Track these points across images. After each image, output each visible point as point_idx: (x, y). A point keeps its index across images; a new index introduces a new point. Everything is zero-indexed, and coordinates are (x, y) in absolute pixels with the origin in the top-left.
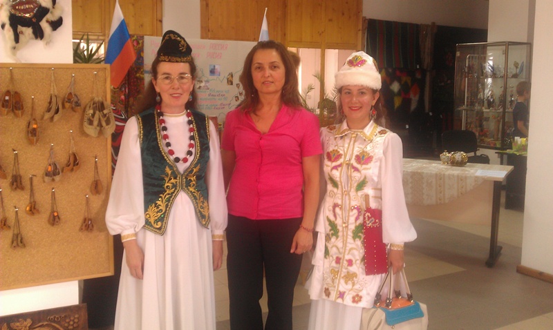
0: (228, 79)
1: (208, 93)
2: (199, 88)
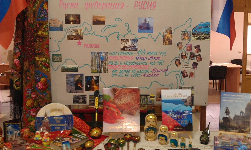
0: (164, 37)
1: (135, 56)
2: (124, 48)
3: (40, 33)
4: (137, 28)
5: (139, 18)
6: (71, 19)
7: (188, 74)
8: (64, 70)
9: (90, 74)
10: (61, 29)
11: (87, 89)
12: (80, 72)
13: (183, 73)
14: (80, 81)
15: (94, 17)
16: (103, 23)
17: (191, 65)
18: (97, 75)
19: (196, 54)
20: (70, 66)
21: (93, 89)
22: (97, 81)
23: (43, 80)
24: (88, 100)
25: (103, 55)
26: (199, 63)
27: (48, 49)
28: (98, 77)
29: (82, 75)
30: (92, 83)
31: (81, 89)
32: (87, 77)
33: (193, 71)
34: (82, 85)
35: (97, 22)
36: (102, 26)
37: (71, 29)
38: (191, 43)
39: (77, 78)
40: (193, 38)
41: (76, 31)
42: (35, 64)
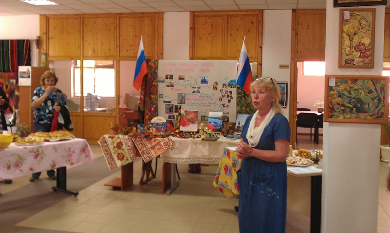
0: (214, 86)
1: (199, 96)
2: (194, 92)
3: (153, 83)
4: (200, 82)
5: (201, 77)
6: (169, 77)
7: (226, 106)
8: (165, 102)
9: (177, 104)
10: (163, 82)
11: (175, 112)
12: (172, 103)
13: (223, 105)
14: (172, 108)
15: (179, 76)
16: (184, 79)
17: (227, 101)
18: (180, 105)
19: (230, 95)
20: (167, 100)
21: (178, 112)
22: (180, 108)
23: (154, 106)
24: (175, 117)
25: (183, 95)
26: (232, 100)
27: (157, 91)
28: (180, 106)
29: (173, 105)
30: (177, 109)
31: (172, 112)
32: (175, 106)
33: (228, 104)
34: (173, 110)
35: (181, 78)
36: (183, 81)
37: (168, 82)
38: (227, 89)
39: (170, 106)
40: (228, 87)
41: (171, 83)
42: (151, 98)
